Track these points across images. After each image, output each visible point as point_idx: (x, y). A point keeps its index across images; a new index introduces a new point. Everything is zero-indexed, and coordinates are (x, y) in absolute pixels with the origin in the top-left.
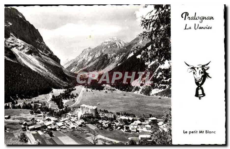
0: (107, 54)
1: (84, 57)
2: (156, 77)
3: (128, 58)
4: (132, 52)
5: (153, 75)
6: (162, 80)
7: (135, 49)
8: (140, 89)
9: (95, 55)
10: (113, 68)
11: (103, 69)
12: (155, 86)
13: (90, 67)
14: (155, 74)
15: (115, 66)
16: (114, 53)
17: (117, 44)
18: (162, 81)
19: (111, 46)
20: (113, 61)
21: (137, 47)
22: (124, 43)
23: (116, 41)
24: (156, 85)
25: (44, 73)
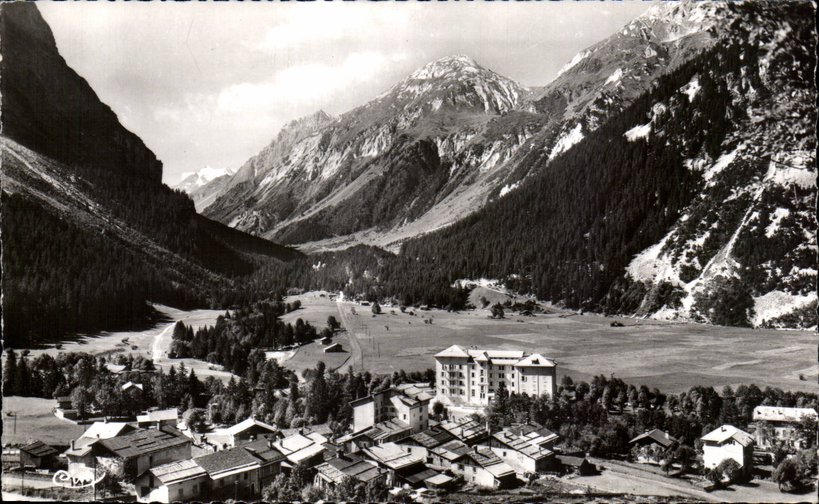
0: (432, 141)
1: (295, 160)
2: (762, 231)
3: (552, 157)
4: (574, 127)
5: (744, 223)
6: (801, 247)
7: (588, 111)
8: (684, 295)
9: (358, 147)
10: (476, 209)
11: (412, 219)
12: (767, 274)
13: (336, 210)
14: (752, 217)
15: (485, 200)
16: (469, 137)
17: (480, 92)
18: (800, 250)
19: (450, 100)
20: (469, 175)
21: (599, 103)
22: (516, 90)
23: (474, 75)
24: (769, 271)
25: (83, 214)
